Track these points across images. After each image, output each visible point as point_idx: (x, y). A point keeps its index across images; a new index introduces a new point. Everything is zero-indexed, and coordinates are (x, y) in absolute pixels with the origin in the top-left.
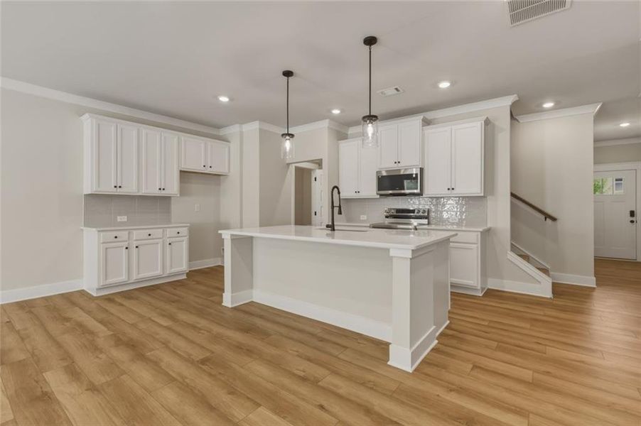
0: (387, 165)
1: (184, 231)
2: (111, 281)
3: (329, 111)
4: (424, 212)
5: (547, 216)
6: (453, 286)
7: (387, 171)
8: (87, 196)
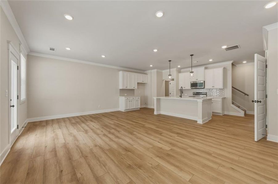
0: (194, 80)
1: (140, 98)
2: (127, 108)
3: (177, 66)
4: (205, 93)
5: (245, 94)
6: (213, 113)
7: (193, 82)
8: (121, 90)
